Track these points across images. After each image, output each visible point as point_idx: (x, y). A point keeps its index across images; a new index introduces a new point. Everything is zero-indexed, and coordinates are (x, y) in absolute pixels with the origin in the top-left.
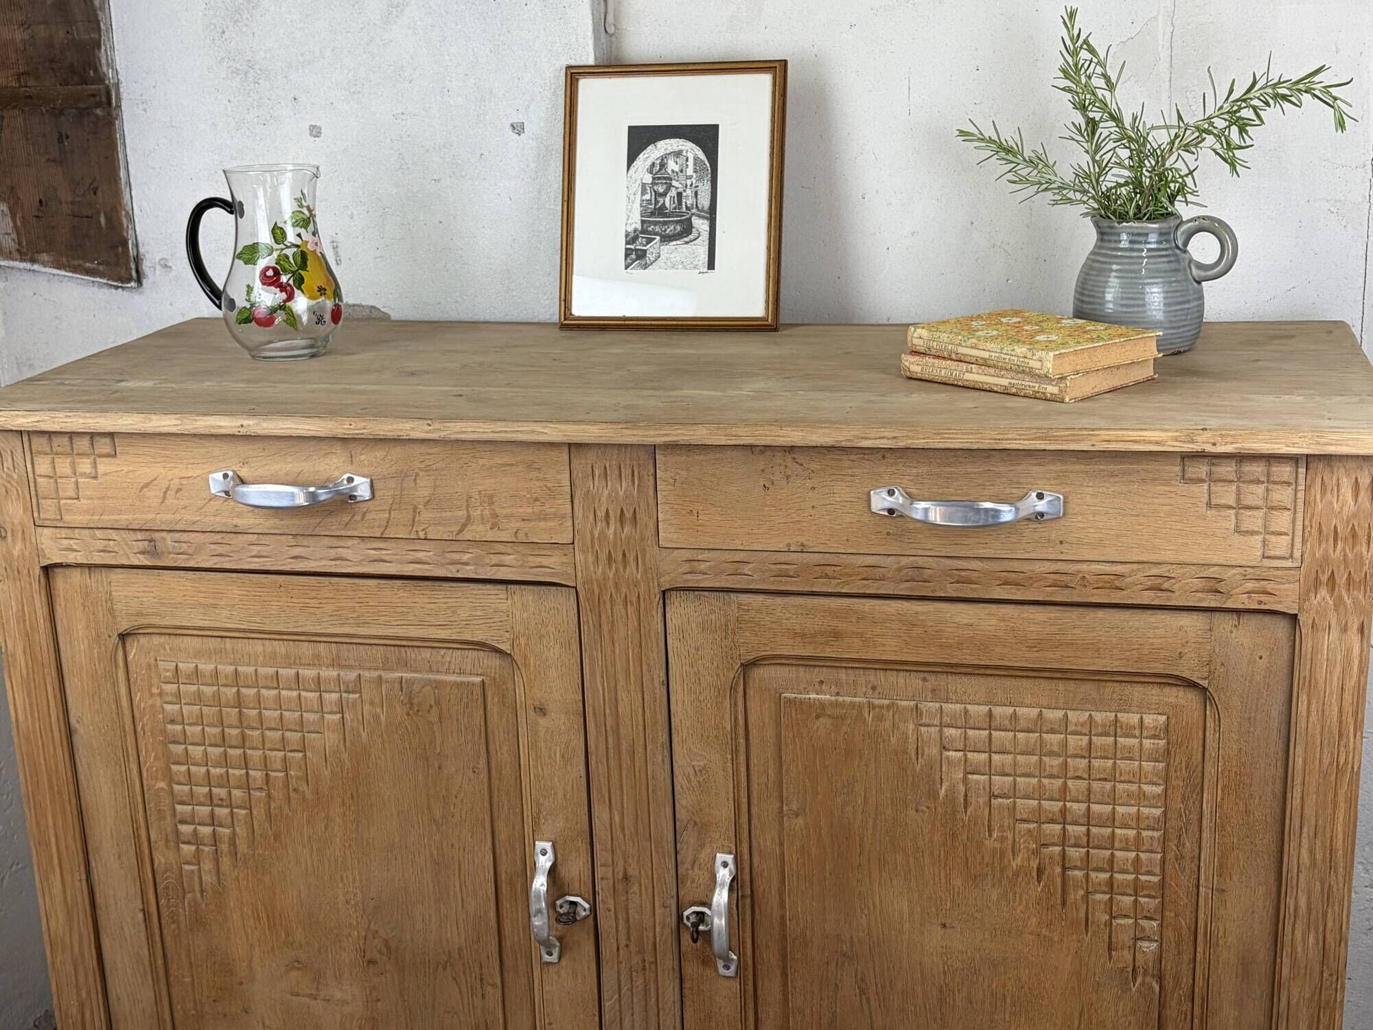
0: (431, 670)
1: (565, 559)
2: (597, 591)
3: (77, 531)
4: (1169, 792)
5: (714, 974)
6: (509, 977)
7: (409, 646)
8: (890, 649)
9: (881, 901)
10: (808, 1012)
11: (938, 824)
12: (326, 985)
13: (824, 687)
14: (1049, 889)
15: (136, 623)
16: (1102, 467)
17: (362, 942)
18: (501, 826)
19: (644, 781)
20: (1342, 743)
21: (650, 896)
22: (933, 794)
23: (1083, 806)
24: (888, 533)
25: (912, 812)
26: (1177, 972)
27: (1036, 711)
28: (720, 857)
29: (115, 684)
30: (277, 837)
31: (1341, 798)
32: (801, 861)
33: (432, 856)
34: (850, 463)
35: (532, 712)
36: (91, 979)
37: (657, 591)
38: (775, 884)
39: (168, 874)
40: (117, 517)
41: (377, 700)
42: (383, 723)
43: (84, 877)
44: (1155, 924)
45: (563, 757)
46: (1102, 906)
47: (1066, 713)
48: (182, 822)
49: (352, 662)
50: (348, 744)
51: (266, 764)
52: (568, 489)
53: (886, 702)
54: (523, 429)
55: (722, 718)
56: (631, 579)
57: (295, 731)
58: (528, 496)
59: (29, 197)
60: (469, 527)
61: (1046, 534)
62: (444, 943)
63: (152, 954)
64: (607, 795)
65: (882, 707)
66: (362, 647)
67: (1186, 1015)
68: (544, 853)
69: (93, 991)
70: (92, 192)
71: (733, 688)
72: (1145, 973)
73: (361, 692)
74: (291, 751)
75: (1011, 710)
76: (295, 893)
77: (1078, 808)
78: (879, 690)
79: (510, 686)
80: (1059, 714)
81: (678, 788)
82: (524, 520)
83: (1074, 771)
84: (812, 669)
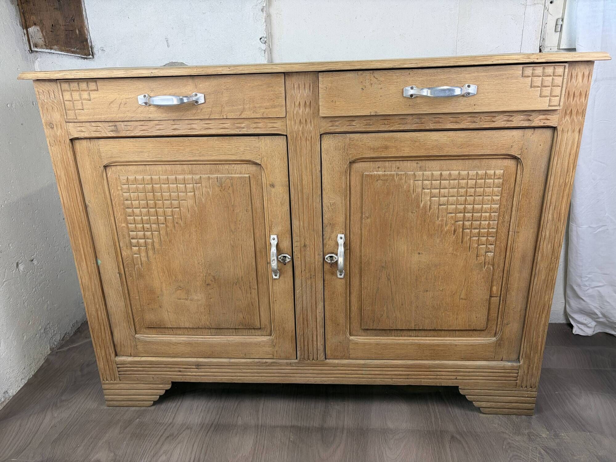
0: (229, 173)
1: (282, 124)
2: (295, 136)
3: (84, 123)
4: (502, 198)
5: (336, 278)
6: (260, 285)
7: (220, 164)
8: (406, 152)
9: (397, 247)
10: (369, 288)
11: (419, 217)
12: (191, 294)
13: (380, 169)
14: (457, 237)
15: (111, 161)
16: (492, 73)
17: (204, 278)
18: (257, 231)
19: (312, 209)
20: (568, 174)
21: (314, 252)
22: (418, 206)
23: (472, 206)
24: (410, 105)
25: (410, 214)
26: (499, 262)
27: (458, 172)
28: (339, 236)
29: (103, 186)
30: (170, 241)
31: (565, 194)
32: (368, 235)
33: (231, 244)
34: (396, 77)
35: (269, 186)
36: (100, 300)
37: (318, 135)
38: (358, 243)
39: (128, 259)
40: (100, 117)
41: (208, 186)
42: (211, 195)
43: (95, 262)
44: (493, 246)
45: (281, 203)
46: (476, 241)
47: (468, 172)
48: (133, 238)
49: (197, 172)
50: (197, 204)
51: (165, 214)
52: (284, 94)
53: (403, 173)
54: (267, 68)
55: (342, 183)
56: (308, 130)
57: (176, 200)
58: (268, 98)
59: (48, 23)
60: (244, 113)
61: (469, 102)
62: (236, 275)
63: (123, 289)
64: (298, 216)
65: (401, 175)
66: (201, 166)
67: (501, 277)
68: (274, 239)
69: (101, 304)
70: (72, 21)
71: (346, 172)
72: (489, 264)
73: (201, 183)
74: (174, 208)
75: (449, 172)
76: (178, 262)
77: (470, 207)
78: (400, 169)
79: (260, 177)
80: (466, 172)
81: (324, 211)
82: (266, 108)
83: (470, 193)
84: (375, 162)
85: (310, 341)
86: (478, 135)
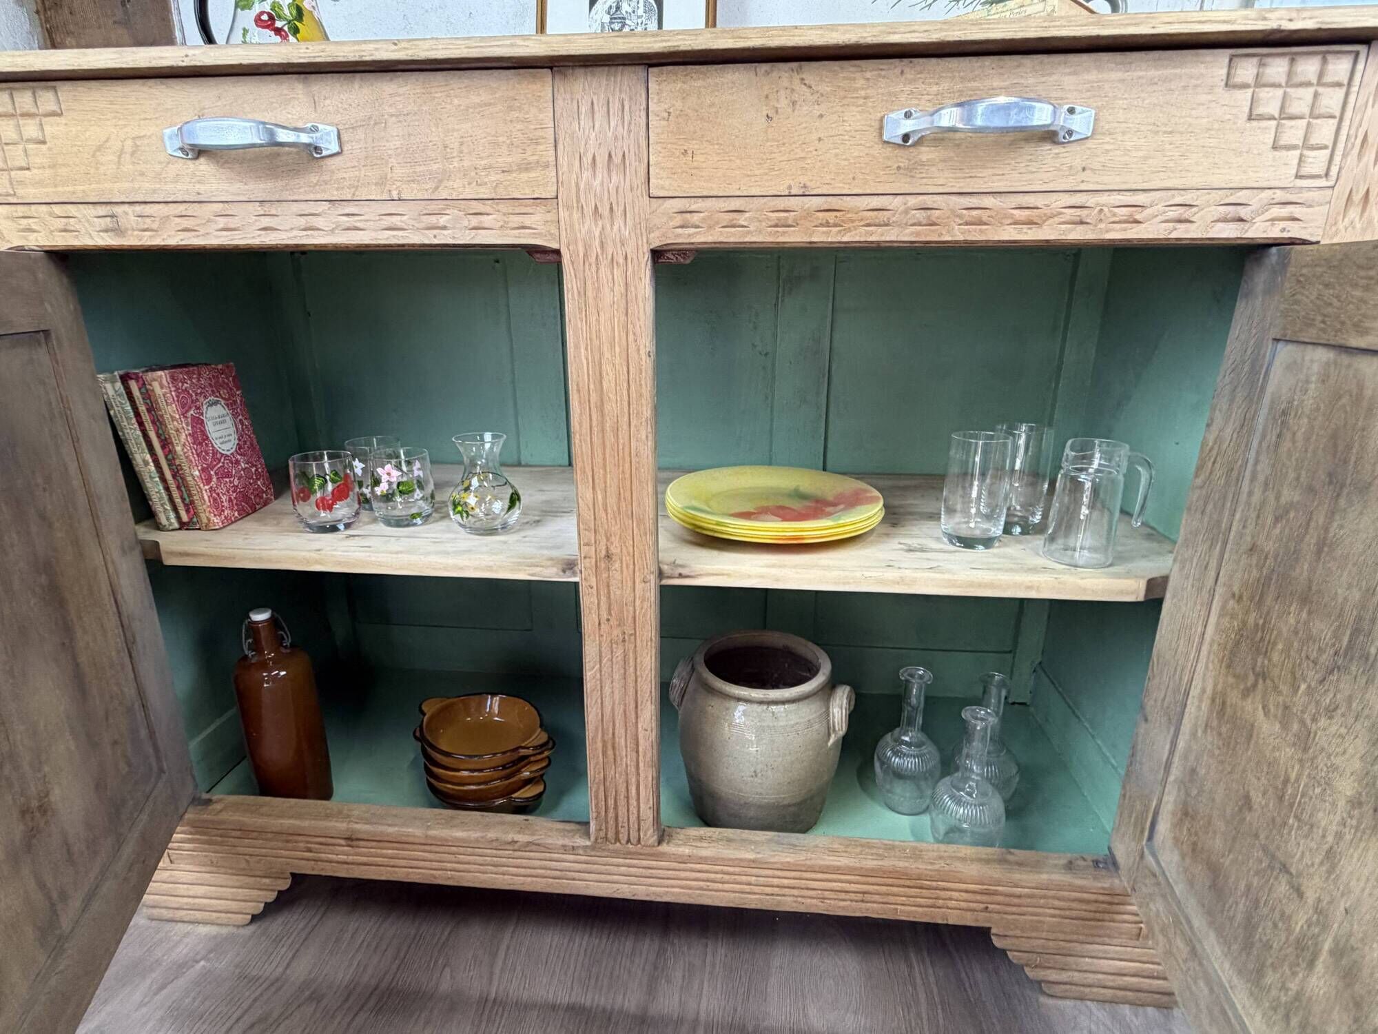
1: (549, 217)
2: (582, 253)
3: (33, 207)
16: (1141, 74)
19: (627, 459)
21: (631, 572)
24: (899, 168)
34: (864, 82)
37: (645, 250)
40: (72, 188)
52: (550, 131)
56: (618, 236)
58: (508, 142)
60: (445, 183)
61: (1069, 160)
64: (590, 474)
82: (503, 172)
85: (622, 797)
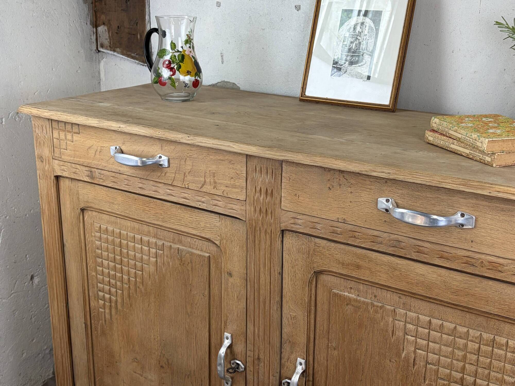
0: (190, 247)
1: (242, 208)
2: (254, 225)
3: (66, 163)
7: (182, 235)
8: (383, 279)
11: (400, 370)
12: (146, 372)
13: (352, 291)
15: (86, 205)
16: (498, 205)
17: (159, 357)
18: (213, 322)
19: (269, 317)
21: (268, 370)
22: (398, 355)
23: (472, 379)
24: (385, 221)
25: (388, 361)
27: (453, 325)
28: (299, 360)
29: (79, 229)
30: (131, 306)
32: (335, 371)
33: (186, 328)
34: (370, 182)
35: (227, 274)
36: (65, 347)
37: (279, 230)
38: (324, 377)
39: (95, 311)
40: (79, 159)
41: (169, 256)
42: (171, 266)
43: (65, 305)
45: (237, 297)
47: (468, 330)
48: (100, 291)
49: (161, 237)
50: (158, 272)
51: (129, 273)
52: (245, 175)
53: (380, 305)
54: (225, 144)
55: (305, 295)
56: (268, 222)
57: (140, 262)
58: (229, 176)
60: (205, 186)
61: (464, 236)
62: (189, 367)
63: (87, 342)
64: (253, 319)
65: (378, 306)
66: (166, 232)
68: (227, 339)
69: (66, 351)
70: (136, 24)
71: (310, 282)
73: (164, 251)
74: (138, 270)
75: (441, 322)
76: (137, 330)
77: (470, 379)
78: (378, 298)
80: (465, 330)
81: (283, 323)
82: (226, 186)
83: (470, 360)
84: (347, 281)
86: (482, 284)
